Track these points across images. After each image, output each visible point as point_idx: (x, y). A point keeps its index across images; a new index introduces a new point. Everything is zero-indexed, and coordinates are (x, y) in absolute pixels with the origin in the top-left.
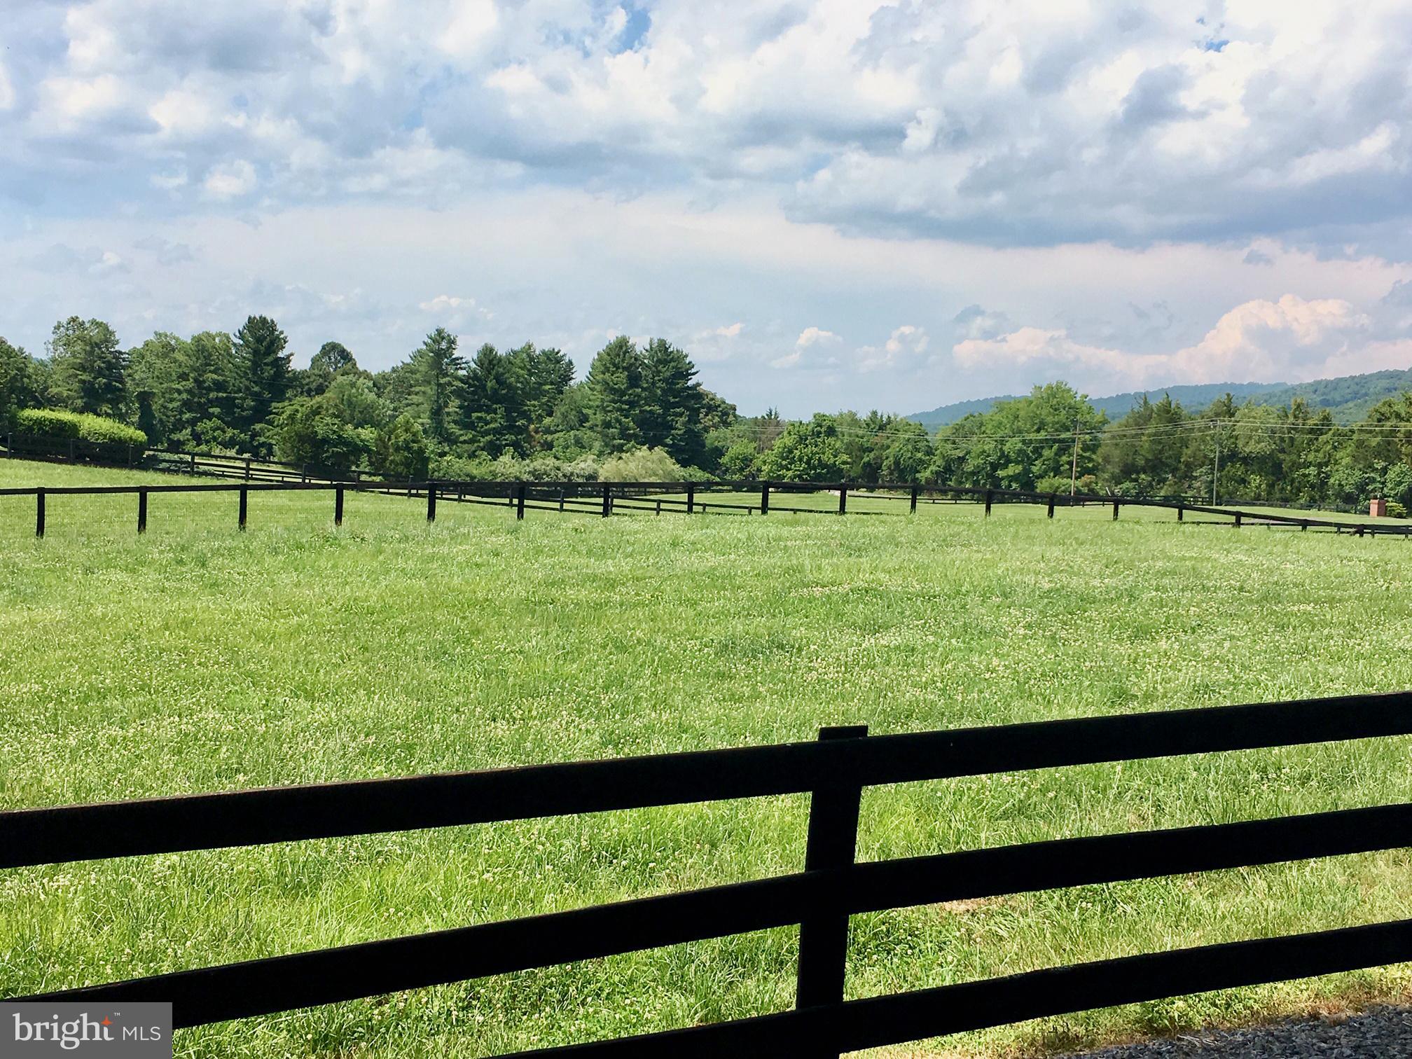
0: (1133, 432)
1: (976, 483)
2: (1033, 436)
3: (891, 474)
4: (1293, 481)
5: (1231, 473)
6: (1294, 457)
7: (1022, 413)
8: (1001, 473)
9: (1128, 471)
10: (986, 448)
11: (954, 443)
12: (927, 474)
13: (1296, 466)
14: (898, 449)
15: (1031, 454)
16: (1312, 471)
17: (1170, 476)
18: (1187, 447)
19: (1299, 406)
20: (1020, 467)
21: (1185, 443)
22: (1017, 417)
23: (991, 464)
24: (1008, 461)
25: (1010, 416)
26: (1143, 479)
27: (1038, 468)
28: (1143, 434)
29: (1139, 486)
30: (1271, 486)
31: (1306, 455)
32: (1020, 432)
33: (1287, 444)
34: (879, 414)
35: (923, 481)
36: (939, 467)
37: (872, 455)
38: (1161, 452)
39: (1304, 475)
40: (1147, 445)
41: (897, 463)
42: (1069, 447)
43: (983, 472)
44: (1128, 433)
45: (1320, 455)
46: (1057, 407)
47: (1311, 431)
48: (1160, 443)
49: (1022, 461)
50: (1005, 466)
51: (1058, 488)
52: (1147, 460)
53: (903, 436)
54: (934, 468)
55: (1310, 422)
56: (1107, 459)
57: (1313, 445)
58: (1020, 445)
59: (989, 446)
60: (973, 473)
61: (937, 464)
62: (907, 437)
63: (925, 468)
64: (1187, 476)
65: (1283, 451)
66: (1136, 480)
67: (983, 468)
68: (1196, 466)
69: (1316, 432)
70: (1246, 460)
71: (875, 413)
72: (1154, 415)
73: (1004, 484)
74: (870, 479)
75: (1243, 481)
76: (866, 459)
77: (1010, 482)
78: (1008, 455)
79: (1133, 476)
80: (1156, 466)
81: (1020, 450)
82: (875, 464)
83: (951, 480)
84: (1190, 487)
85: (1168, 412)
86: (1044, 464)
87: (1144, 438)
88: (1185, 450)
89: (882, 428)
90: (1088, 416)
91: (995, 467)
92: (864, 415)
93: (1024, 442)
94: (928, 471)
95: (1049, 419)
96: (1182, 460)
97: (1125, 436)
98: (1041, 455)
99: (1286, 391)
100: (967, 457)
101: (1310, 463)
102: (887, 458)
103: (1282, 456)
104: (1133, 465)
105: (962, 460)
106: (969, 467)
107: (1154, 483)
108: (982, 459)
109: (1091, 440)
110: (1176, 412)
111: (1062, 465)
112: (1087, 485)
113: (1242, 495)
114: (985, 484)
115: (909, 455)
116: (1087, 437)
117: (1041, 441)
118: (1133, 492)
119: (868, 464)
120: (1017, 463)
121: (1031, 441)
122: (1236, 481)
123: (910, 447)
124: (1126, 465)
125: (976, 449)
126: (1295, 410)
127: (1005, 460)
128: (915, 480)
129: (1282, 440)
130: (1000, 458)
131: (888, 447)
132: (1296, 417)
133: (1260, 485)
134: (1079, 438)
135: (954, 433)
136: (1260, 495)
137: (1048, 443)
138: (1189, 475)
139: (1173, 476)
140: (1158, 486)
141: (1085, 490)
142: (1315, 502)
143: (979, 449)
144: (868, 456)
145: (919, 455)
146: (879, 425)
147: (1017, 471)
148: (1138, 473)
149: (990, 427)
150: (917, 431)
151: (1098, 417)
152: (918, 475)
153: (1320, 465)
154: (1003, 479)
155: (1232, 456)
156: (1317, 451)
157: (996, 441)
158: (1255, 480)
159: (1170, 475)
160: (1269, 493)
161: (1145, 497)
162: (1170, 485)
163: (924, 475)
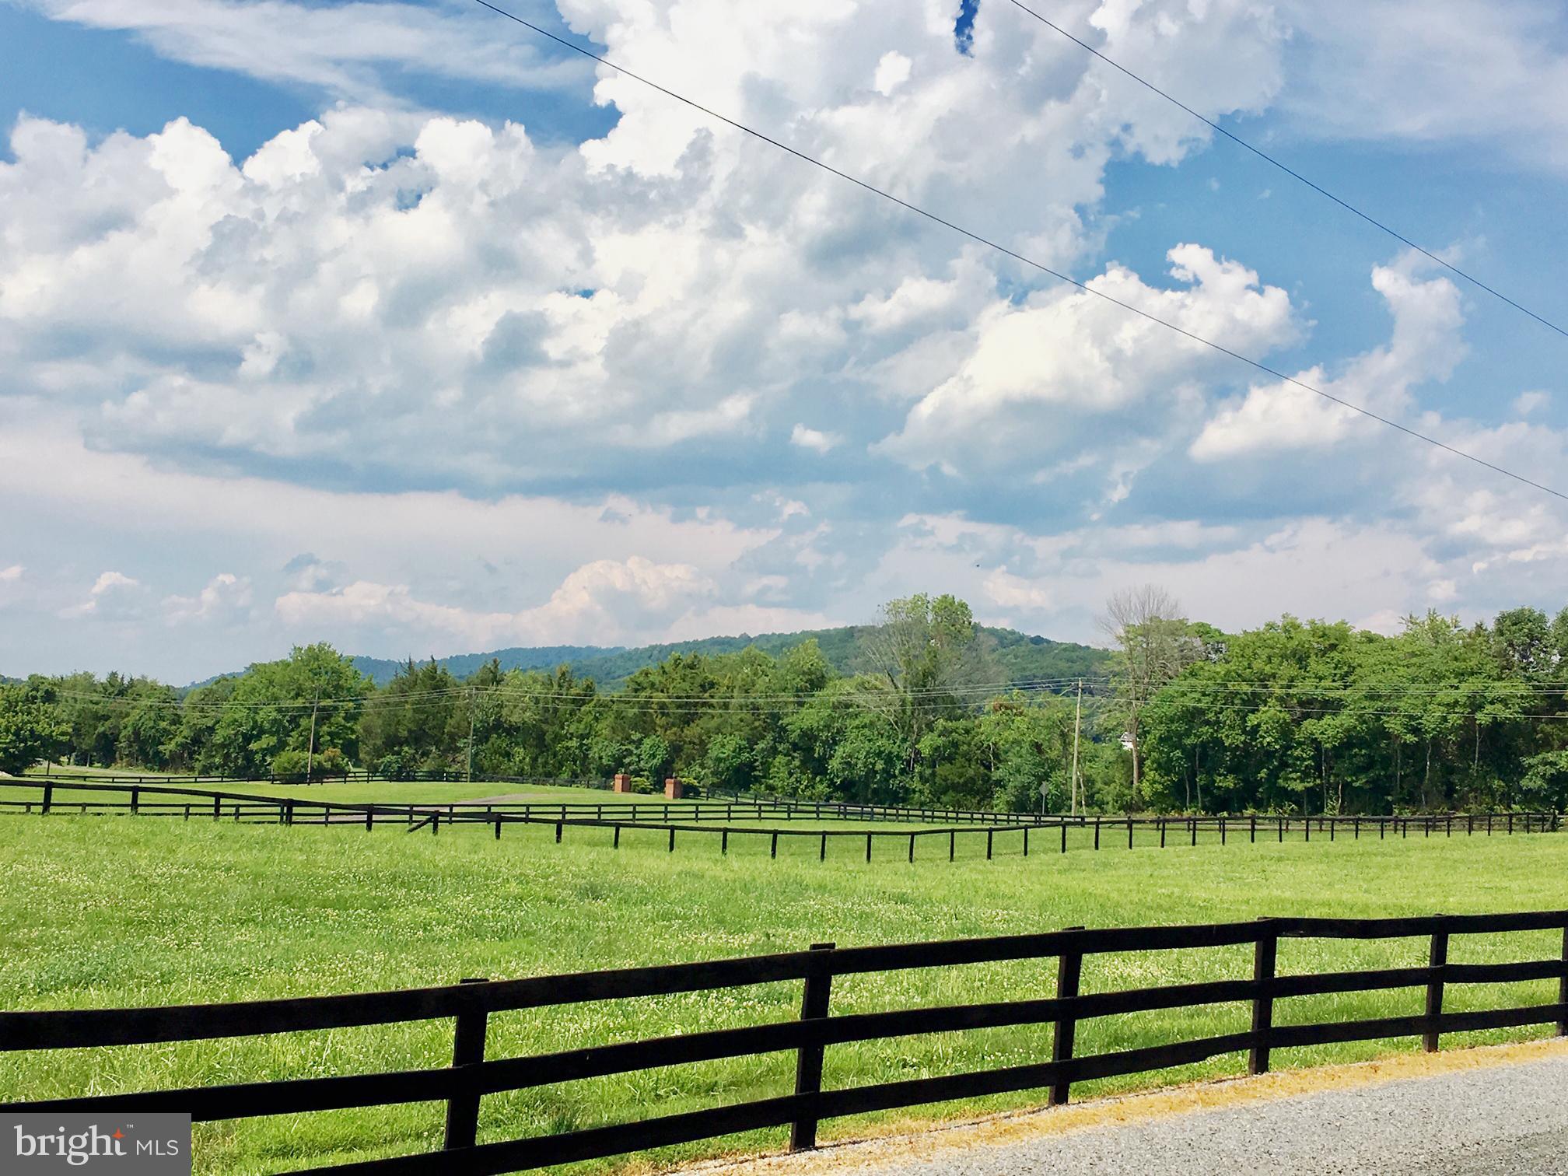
0: (397, 699)
1: (227, 756)
2: (286, 704)
3: (130, 746)
4: (555, 755)
5: (495, 746)
6: (556, 728)
7: (277, 678)
8: (253, 746)
9: (392, 743)
10: (237, 716)
11: (202, 710)
12: (172, 746)
13: (558, 739)
14: (138, 718)
15: (287, 724)
16: (574, 743)
17: (434, 749)
18: (451, 717)
19: (563, 674)
20: (275, 739)
21: (449, 711)
22: (271, 682)
23: (244, 735)
24: (262, 732)
25: (264, 681)
26: (406, 752)
27: (294, 740)
28: (407, 702)
29: (402, 760)
30: (535, 760)
31: (568, 726)
32: (276, 699)
33: (550, 714)
34: (120, 677)
35: (168, 753)
36: (185, 737)
37: (108, 724)
38: (425, 721)
39: (568, 748)
40: (409, 714)
41: (136, 733)
42: (330, 716)
43: (235, 744)
44: (391, 700)
45: (582, 726)
46: (318, 670)
47: (574, 701)
48: (423, 712)
49: (277, 732)
50: (258, 737)
51: (297, 763)
52: (410, 731)
53: (145, 702)
54: (179, 739)
55: (573, 691)
56: (368, 730)
57: (576, 715)
58: (275, 714)
59: (241, 714)
60: (223, 746)
61: (184, 733)
62: (149, 703)
63: (171, 739)
64: (451, 749)
65: (546, 721)
66: (398, 753)
67: (236, 740)
68: (460, 737)
69: (579, 702)
70: (511, 731)
71: (114, 675)
72: (419, 681)
73: (258, 757)
74: (106, 751)
75: (508, 755)
76: (101, 729)
77: (264, 756)
78: (261, 726)
79: (396, 749)
80: (418, 738)
81: (275, 720)
82: (112, 734)
83: (199, 754)
84: (454, 760)
85: (433, 678)
86: (301, 735)
87: (407, 706)
88: (449, 721)
89: (122, 693)
90: (352, 682)
91: (248, 738)
92: (102, 677)
93: (279, 710)
94: (173, 743)
95: (308, 684)
96: (446, 730)
97: (388, 704)
98: (298, 726)
99: (622, 656)
100: (217, 727)
101: (572, 734)
102: (125, 728)
103: (545, 727)
104: (396, 736)
105: (211, 730)
106: (218, 739)
107: (417, 757)
108: (233, 730)
109: (355, 708)
110: (441, 680)
111: (322, 736)
112: (331, 759)
113: (505, 770)
114: (236, 758)
115: (151, 724)
116: (351, 704)
117: (298, 709)
118: (396, 766)
119: (104, 734)
120: (272, 734)
121: (287, 710)
122: (501, 755)
123: (152, 714)
124: (388, 737)
125: (227, 718)
126: (560, 679)
127: (258, 732)
128: (158, 753)
129: (546, 710)
130: (253, 729)
131: (128, 715)
132: (560, 686)
133: (524, 759)
134: (342, 706)
135: (203, 699)
136: (523, 769)
137: (306, 711)
138: (453, 746)
139: (436, 748)
140: (422, 760)
141: (328, 765)
142: (577, 777)
143: (232, 715)
144: (103, 725)
145: (163, 724)
146: (119, 689)
147: (271, 744)
148: (401, 745)
149: (241, 693)
150: (163, 697)
151: (364, 684)
152: (161, 748)
153: (582, 737)
154: (257, 752)
155: (498, 727)
156: (579, 722)
157: (249, 709)
158: (519, 752)
159: (434, 747)
160: (533, 767)
161: (408, 773)
162: (434, 758)
163: (168, 748)
